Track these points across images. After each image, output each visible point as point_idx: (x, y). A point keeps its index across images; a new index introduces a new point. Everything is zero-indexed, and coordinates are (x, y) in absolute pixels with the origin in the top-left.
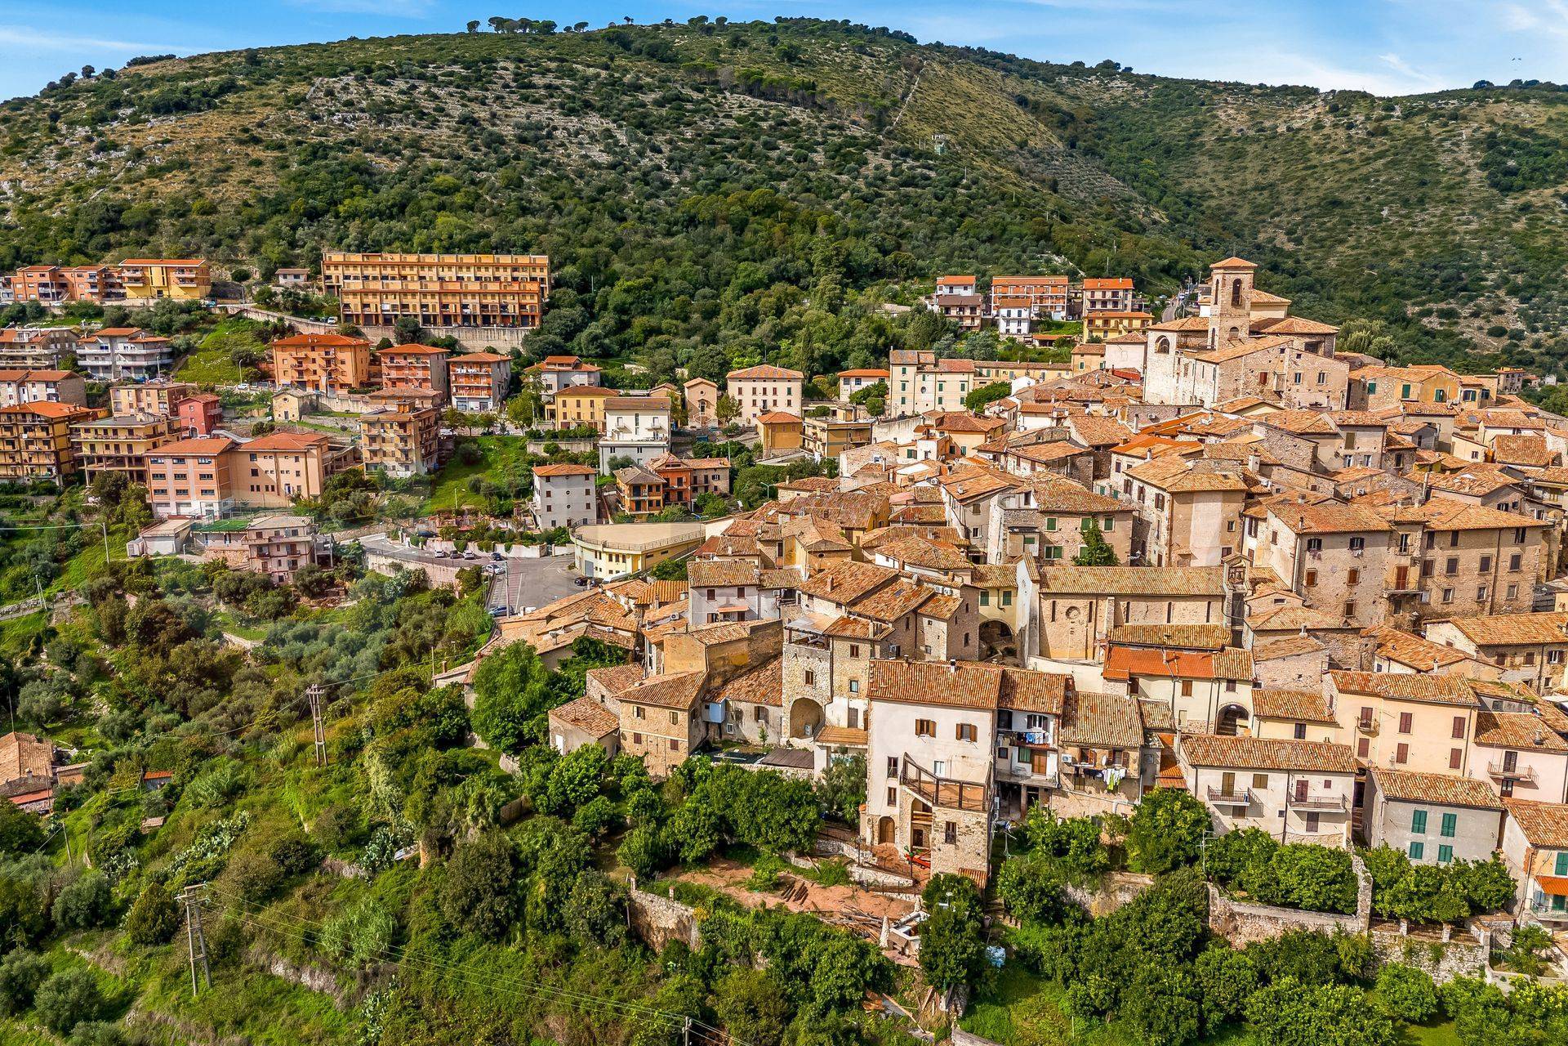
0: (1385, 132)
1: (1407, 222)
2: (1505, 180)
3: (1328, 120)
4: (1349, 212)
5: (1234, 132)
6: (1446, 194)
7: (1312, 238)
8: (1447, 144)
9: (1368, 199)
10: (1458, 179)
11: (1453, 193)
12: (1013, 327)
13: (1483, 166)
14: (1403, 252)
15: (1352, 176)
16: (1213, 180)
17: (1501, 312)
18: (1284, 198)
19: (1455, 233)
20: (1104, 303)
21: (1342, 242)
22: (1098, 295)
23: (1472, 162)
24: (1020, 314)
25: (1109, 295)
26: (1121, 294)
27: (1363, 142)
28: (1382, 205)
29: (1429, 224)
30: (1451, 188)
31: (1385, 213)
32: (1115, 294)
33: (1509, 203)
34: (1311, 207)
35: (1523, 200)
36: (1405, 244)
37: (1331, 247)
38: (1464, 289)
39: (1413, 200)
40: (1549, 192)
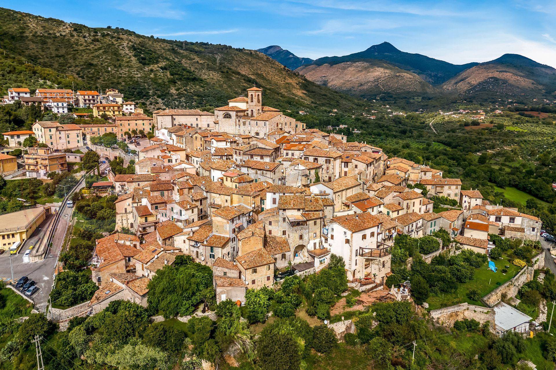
0: (98, 40)
1: (118, 73)
2: (143, 61)
3: (75, 33)
4: (97, 68)
5: (39, 33)
6: (127, 64)
7: (87, 76)
8: (121, 47)
9: (102, 64)
10: (129, 60)
11: (129, 64)
12: (61, 110)
13: (135, 56)
14: (121, 83)
15: (93, 55)
16: (37, 52)
17: (158, 103)
18: (70, 61)
19: (135, 77)
20: (89, 100)
21: (99, 78)
22: (87, 97)
23: (130, 54)
24: (63, 105)
25: (91, 97)
26: (95, 97)
27: (91, 43)
28: (108, 66)
29: (125, 74)
30: (127, 62)
31: (110, 69)
32: (93, 97)
33: (147, 69)
34: (82, 65)
35: (150, 68)
36: (120, 80)
37: (96, 80)
38: (145, 96)
39: (117, 66)
40: (156, 66)
